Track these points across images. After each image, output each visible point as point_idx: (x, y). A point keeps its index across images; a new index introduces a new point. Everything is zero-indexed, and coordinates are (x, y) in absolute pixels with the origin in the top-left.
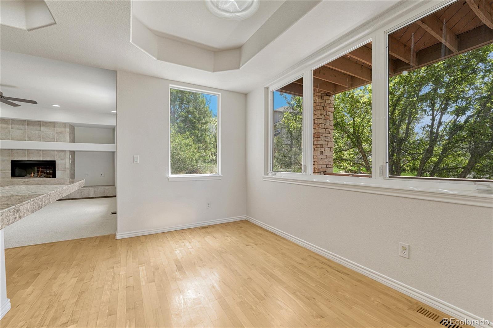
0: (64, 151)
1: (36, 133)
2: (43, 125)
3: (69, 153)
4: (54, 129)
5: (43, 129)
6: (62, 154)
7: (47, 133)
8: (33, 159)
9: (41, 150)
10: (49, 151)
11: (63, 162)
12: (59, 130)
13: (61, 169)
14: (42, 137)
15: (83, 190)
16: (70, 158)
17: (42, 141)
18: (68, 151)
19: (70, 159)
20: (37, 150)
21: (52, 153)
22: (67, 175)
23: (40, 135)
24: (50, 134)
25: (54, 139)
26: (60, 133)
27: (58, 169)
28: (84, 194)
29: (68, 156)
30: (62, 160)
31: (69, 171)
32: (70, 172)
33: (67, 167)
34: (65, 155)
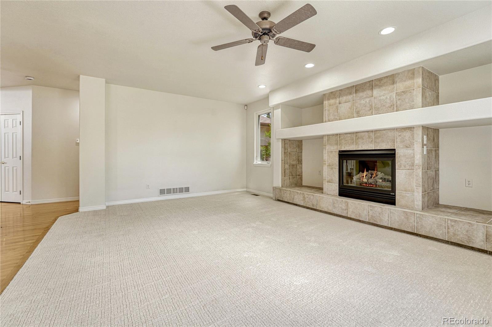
0: (411, 128)
1: (366, 102)
2: (376, 85)
3: (419, 132)
4: (393, 86)
5: (376, 92)
6: (407, 134)
7: (382, 98)
8: (362, 147)
9: (372, 131)
10: (384, 132)
11: (410, 151)
12: (400, 86)
13: (405, 166)
14: (375, 108)
15: (453, 224)
16: (425, 142)
17: (374, 115)
18: (418, 126)
19: (423, 145)
20: (368, 132)
21: (390, 134)
22: (417, 180)
23: (371, 106)
24: (386, 98)
25: (392, 107)
26: (403, 92)
27: (400, 166)
28: (454, 234)
29: (419, 136)
30: (407, 147)
31: (420, 172)
32: (425, 173)
33: (416, 162)
34: (413, 135)
